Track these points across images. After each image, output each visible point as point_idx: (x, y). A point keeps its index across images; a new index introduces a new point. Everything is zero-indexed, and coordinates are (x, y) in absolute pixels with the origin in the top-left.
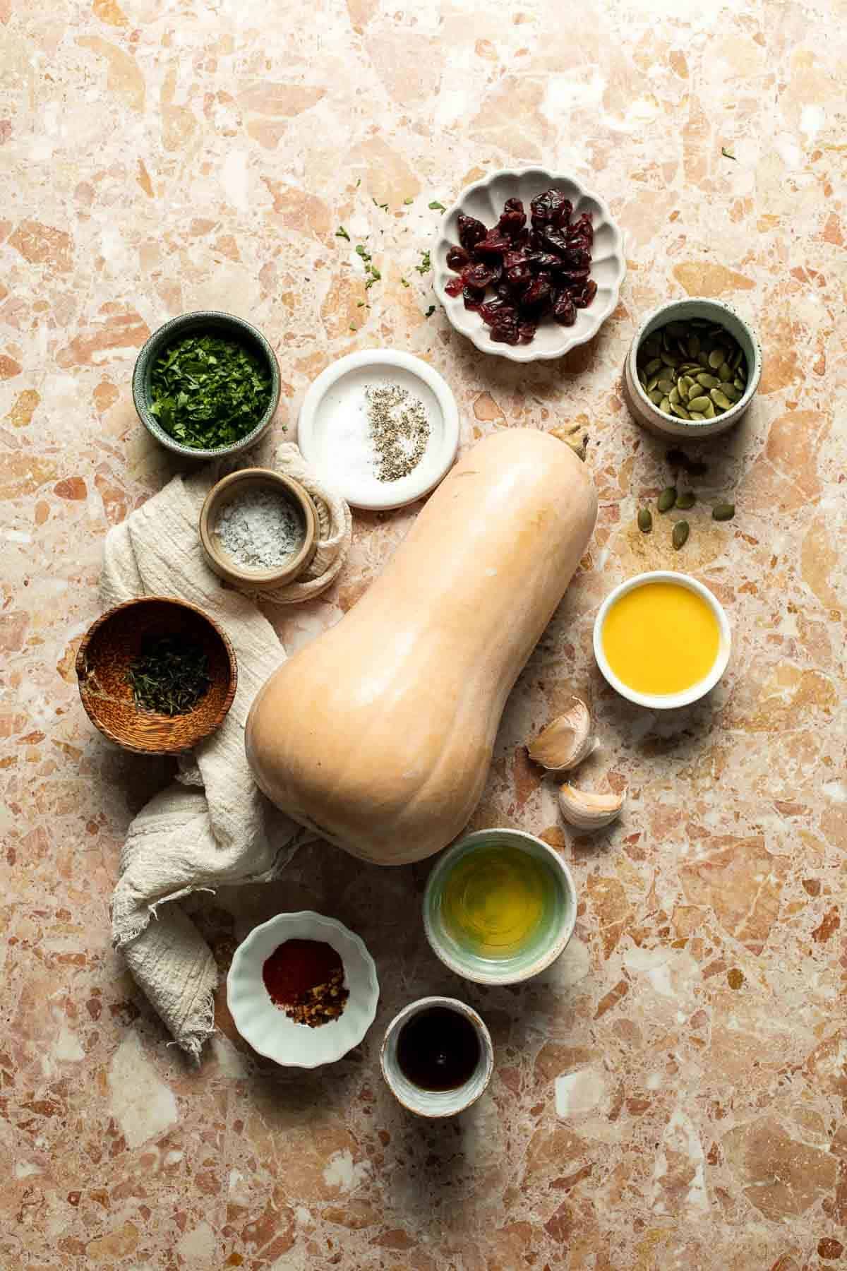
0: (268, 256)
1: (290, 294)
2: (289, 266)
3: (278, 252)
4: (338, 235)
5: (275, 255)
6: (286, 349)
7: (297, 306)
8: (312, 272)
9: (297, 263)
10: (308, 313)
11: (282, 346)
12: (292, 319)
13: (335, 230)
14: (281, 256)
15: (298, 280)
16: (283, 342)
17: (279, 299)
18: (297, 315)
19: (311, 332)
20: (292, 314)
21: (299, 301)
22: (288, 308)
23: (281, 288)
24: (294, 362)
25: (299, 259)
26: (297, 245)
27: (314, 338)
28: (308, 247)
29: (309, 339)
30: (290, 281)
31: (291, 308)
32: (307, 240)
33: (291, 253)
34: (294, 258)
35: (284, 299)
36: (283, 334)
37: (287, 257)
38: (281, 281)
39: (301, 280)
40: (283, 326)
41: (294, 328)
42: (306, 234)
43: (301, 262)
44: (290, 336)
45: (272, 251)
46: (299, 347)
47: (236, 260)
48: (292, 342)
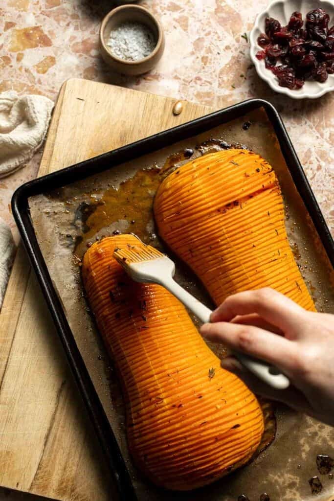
0: (202, 35)
1: (207, 57)
2: (211, 43)
3: (209, 34)
4: (242, 36)
5: (206, 35)
6: (194, 84)
7: (208, 64)
8: (222, 50)
9: (217, 43)
10: (213, 70)
11: (193, 82)
12: (203, 70)
13: (242, 34)
14: (209, 37)
15: (214, 52)
16: (194, 80)
17: (200, 58)
18: (206, 69)
19: (209, 80)
20: (204, 68)
21: (210, 63)
22: (203, 63)
23: (203, 53)
24: (195, 93)
25: (218, 42)
26: (221, 35)
27: (211, 83)
28: (225, 37)
29: (208, 84)
30: (209, 51)
31: (205, 65)
32: (226, 34)
33: (216, 37)
34: (216, 40)
35: (203, 58)
36: (195, 76)
37: (212, 38)
38: (205, 49)
39: (215, 52)
40: (197, 72)
41: (202, 75)
42: (227, 31)
43: (219, 43)
44: (199, 79)
45: (205, 33)
46: (201, 86)
47: (185, 30)
48: (198, 82)
